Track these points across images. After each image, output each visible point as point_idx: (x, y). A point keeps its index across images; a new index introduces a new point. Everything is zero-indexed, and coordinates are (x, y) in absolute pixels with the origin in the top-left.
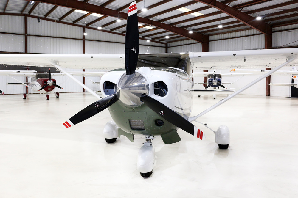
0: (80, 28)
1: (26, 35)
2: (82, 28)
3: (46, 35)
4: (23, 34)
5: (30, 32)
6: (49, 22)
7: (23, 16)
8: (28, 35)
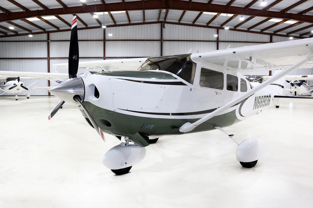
0: (213, 29)
1: (161, 40)
2: (216, 30)
3: (180, 39)
4: (159, 39)
5: (165, 37)
6: (183, 26)
7: (159, 23)
8: (163, 41)
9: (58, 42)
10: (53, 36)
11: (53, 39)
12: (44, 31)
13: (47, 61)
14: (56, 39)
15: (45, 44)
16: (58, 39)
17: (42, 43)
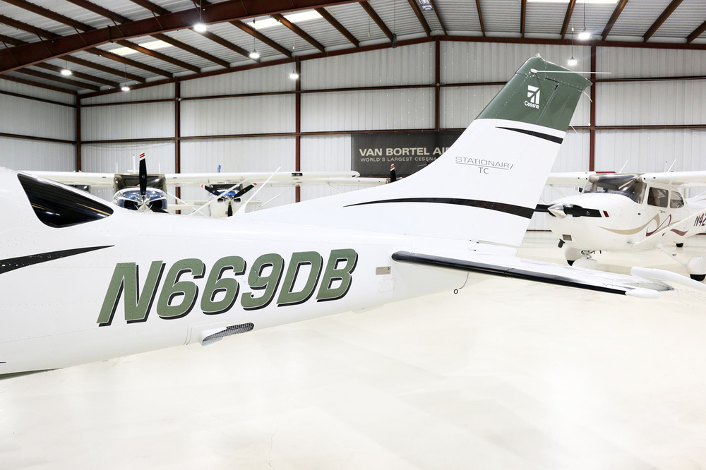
0: (581, 47)
1: (438, 86)
2: (587, 48)
4: (430, 83)
5: (447, 77)
7: (432, 41)
8: (442, 85)
9: (198, 101)
10: (188, 88)
11: (188, 95)
12: (170, 78)
13: (174, 145)
14: (193, 95)
15: (171, 106)
16: (198, 95)
17: (166, 104)
